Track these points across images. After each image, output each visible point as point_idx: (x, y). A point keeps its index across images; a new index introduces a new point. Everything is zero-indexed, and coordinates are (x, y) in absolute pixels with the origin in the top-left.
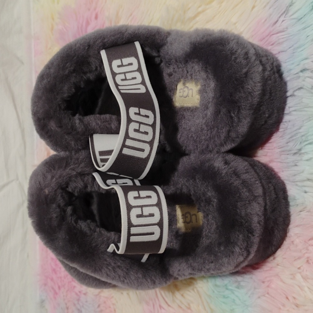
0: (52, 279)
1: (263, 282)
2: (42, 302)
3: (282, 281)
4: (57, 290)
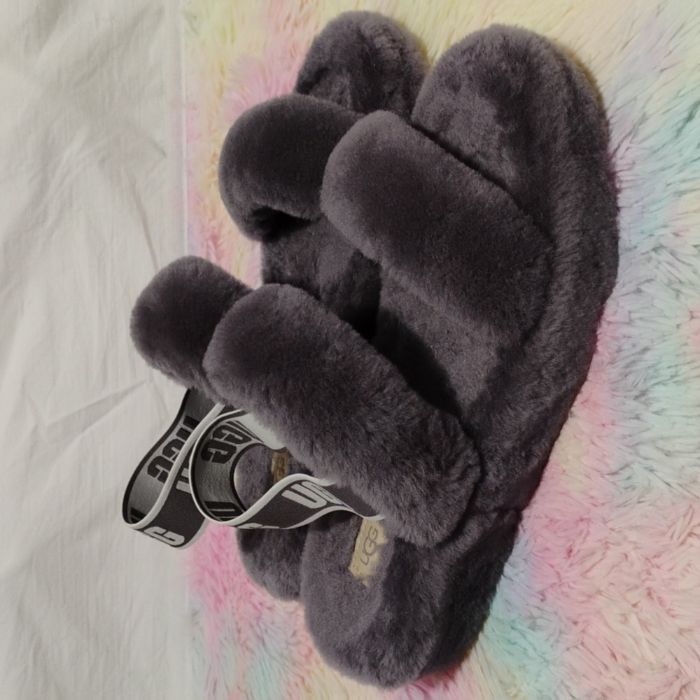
0: (212, 574)
1: (575, 623)
2: (194, 613)
3: (606, 623)
4: (222, 595)
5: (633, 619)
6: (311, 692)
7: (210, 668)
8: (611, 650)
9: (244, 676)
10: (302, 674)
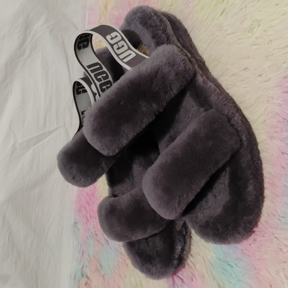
0: (85, 208)
1: (255, 269)
2: (76, 223)
3: (268, 272)
4: (89, 218)
5: (282, 274)
6: (128, 267)
7: (81, 245)
8: (269, 283)
9: (97, 253)
10: (125, 259)
